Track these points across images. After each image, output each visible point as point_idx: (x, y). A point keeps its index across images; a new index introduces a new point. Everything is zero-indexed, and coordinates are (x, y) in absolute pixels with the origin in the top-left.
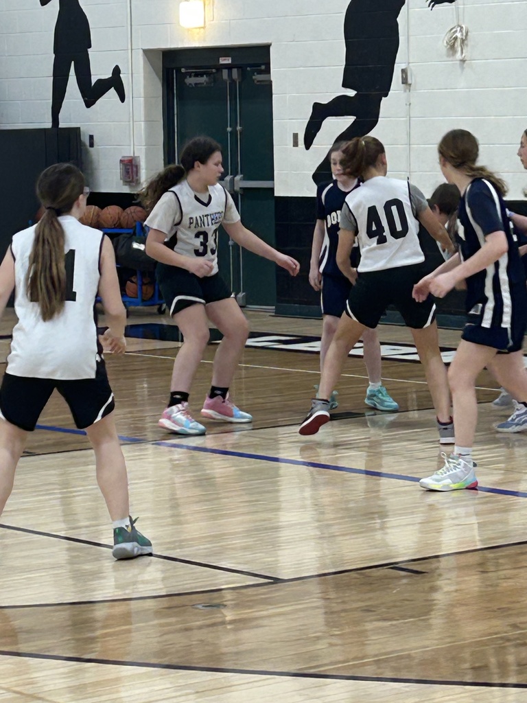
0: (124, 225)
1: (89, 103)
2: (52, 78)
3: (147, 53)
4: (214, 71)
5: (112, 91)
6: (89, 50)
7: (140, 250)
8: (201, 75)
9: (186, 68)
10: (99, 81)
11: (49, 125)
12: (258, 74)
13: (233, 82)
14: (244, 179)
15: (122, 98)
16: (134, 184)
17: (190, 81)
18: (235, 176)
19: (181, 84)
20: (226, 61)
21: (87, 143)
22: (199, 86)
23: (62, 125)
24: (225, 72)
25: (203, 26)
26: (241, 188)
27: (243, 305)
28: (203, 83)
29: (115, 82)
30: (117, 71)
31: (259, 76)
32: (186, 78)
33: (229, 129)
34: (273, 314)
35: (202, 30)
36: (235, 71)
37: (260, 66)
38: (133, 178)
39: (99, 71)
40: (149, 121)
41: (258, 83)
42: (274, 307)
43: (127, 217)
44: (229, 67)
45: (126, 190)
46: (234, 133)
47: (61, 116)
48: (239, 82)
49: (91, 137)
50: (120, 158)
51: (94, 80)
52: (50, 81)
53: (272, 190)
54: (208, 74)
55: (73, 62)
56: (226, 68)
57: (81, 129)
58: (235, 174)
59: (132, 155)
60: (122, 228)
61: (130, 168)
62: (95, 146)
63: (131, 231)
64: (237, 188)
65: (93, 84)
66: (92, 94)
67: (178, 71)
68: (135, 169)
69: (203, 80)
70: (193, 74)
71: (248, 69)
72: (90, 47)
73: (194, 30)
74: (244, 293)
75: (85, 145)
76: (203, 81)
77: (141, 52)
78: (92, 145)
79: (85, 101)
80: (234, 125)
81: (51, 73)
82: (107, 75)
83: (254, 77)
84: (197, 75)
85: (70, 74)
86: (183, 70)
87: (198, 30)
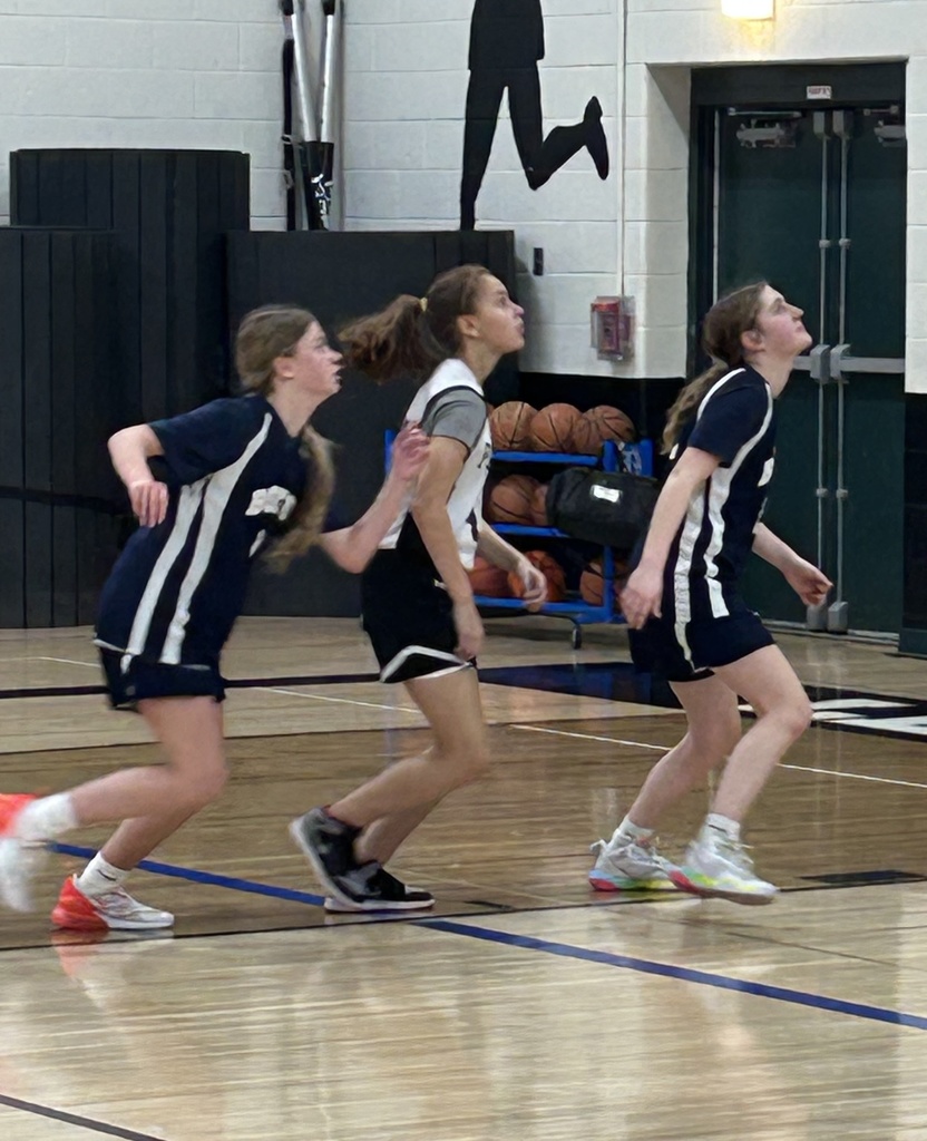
0: (580, 446)
1: (536, 180)
2: (463, 123)
3: (656, 71)
4: (797, 114)
5: (583, 156)
6: (539, 63)
7: (609, 502)
8: (770, 122)
9: (740, 107)
10: (558, 131)
11: (453, 224)
12: (886, 123)
13: (835, 140)
14: (853, 352)
15: (603, 170)
16: (620, 358)
17: (750, 135)
18: (833, 346)
19: (730, 143)
20: (822, 93)
21: (531, 267)
22: (765, 146)
23: (479, 225)
24: (819, 119)
25: (770, 15)
26: (842, 373)
27: (841, 629)
28: (772, 142)
29: (589, 134)
30: (594, 110)
31: (888, 127)
32: (739, 128)
33: (824, 243)
34: (895, 650)
35: (768, 25)
36: (838, 117)
37: (888, 107)
38: (618, 345)
39: (559, 112)
40: (656, 219)
41: (886, 145)
42: (895, 636)
43: (586, 430)
44: (826, 107)
45: (604, 370)
46: (833, 252)
47: (479, 204)
48: (848, 142)
49: (538, 253)
50: (592, 299)
51: (547, 129)
52: (459, 128)
53: (900, 378)
54: (786, 122)
55: (506, 90)
56: (820, 110)
57: (517, 235)
58: (832, 341)
59: (618, 293)
60: (576, 453)
61: (613, 322)
62: (546, 274)
63: (593, 461)
64: (835, 374)
65: (544, 138)
66: (542, 159)
67: (723, 112)
68: (621, 326)
69: (774, 133)
70: (753, 122)
71: (867, 112)
72: (541, 55)
73: (752, 24)
74: (843, 603)
75: (526, 271)
76: (774, 137)
77: (644, 71)
78: (539, 270)
79: (528, 174)
80: (833, 234)
81: (462, 113)
82: (575, 118)
83: (877, 130)
84: (760, 124)
85: (501, 114)
86: (732, 112)
87: (760, 24)
